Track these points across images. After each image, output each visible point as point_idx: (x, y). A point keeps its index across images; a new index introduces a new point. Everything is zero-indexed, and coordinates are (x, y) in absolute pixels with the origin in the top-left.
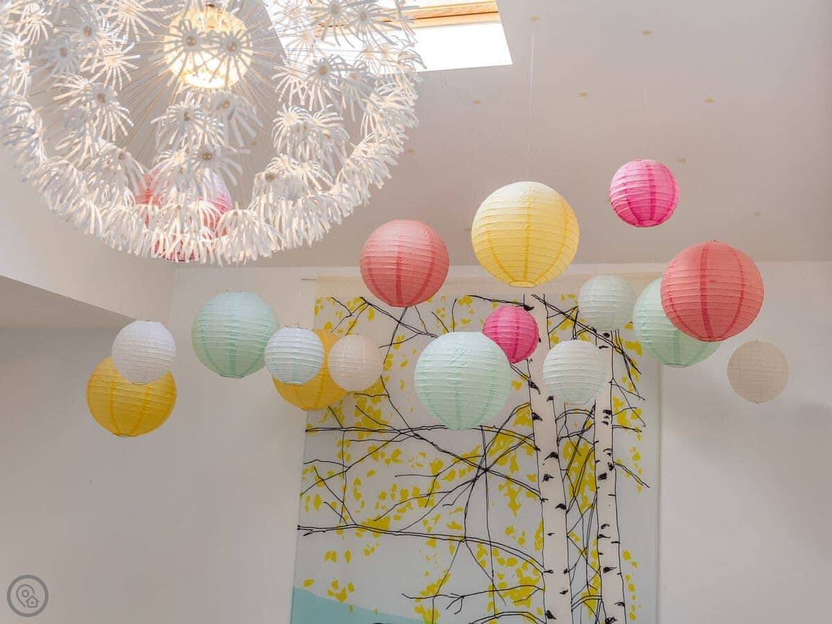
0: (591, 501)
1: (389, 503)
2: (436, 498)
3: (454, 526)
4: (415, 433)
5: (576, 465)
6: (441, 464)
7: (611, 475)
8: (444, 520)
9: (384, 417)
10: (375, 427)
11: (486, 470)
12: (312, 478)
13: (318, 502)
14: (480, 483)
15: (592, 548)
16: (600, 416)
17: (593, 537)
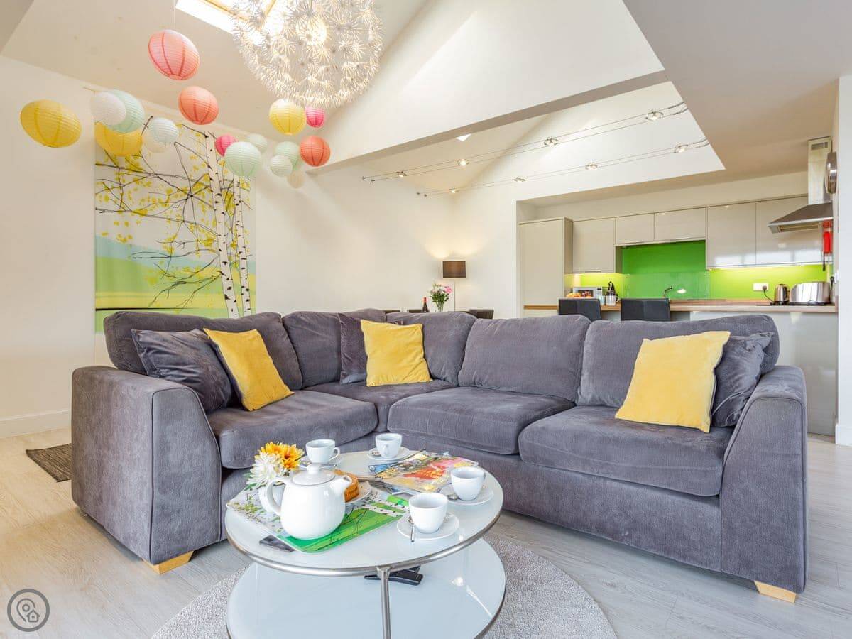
0: (233, 212)
1: (146, 203)
2: (170, 204)
3: (179, 216)
4: (158, 176)
5: (227, 199)
6: (171, 191)
7: (240, 204)
8: (174, 213)
9: (141, 166)
10: (136, 170)
11: (191, 196)
12: (102, 187)
13: (107, 199)
14: (190, 200)
15: (234, 228)
16: (235, 183)
17: (234, 224)
